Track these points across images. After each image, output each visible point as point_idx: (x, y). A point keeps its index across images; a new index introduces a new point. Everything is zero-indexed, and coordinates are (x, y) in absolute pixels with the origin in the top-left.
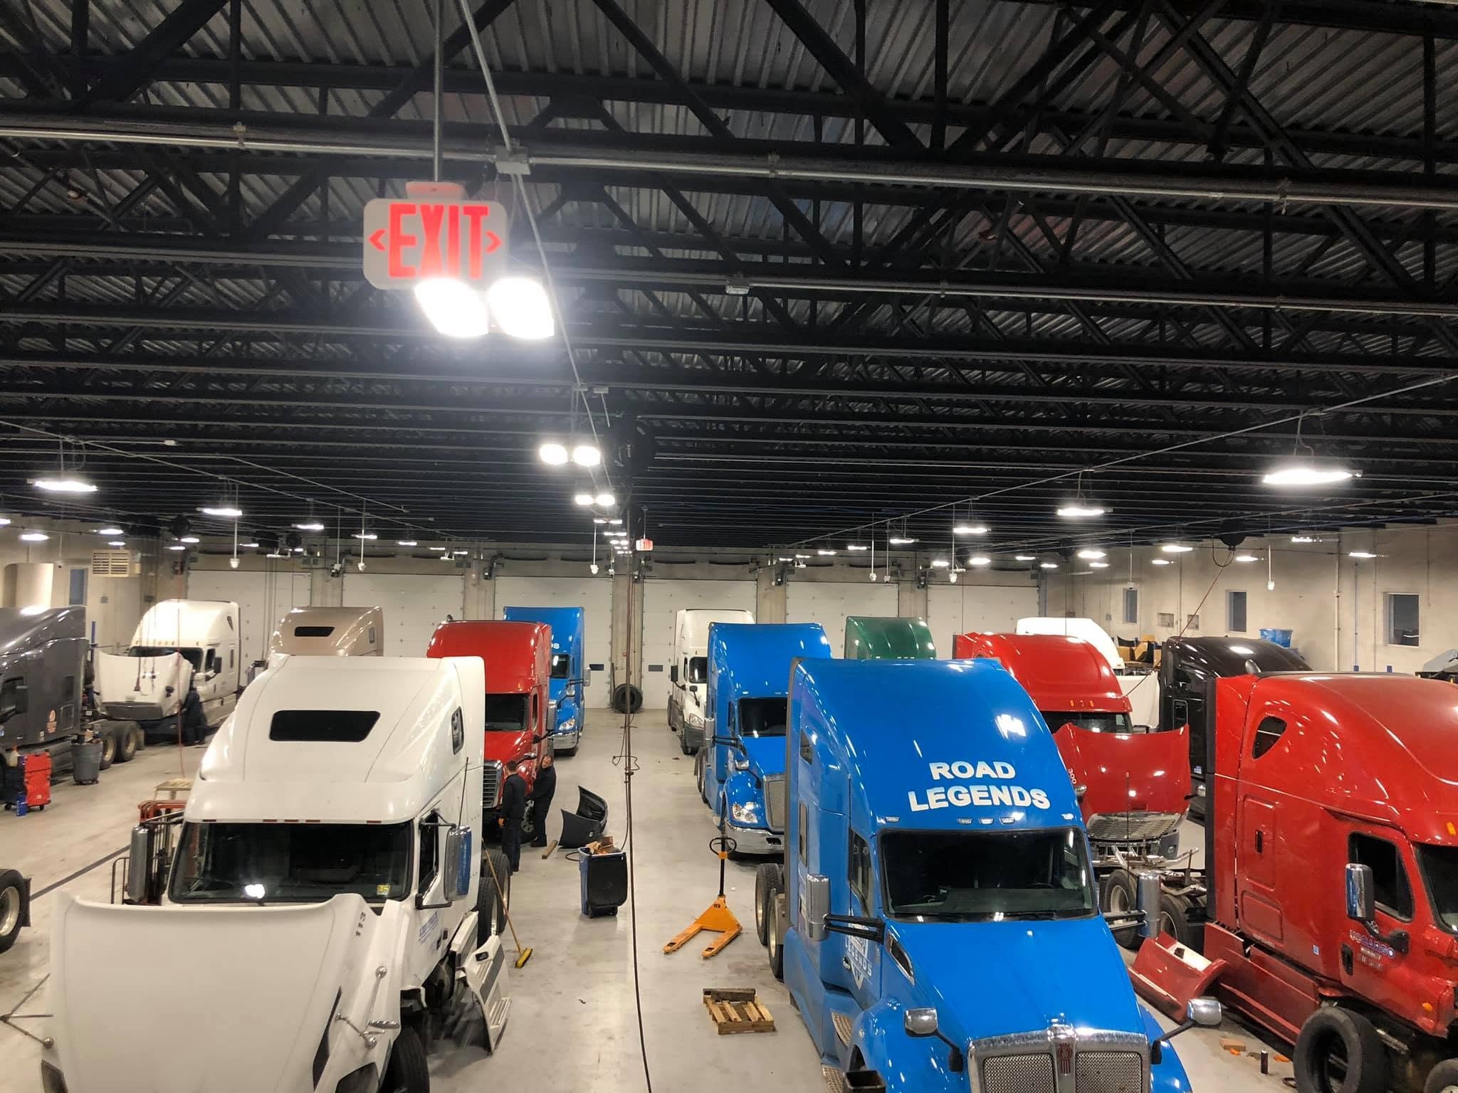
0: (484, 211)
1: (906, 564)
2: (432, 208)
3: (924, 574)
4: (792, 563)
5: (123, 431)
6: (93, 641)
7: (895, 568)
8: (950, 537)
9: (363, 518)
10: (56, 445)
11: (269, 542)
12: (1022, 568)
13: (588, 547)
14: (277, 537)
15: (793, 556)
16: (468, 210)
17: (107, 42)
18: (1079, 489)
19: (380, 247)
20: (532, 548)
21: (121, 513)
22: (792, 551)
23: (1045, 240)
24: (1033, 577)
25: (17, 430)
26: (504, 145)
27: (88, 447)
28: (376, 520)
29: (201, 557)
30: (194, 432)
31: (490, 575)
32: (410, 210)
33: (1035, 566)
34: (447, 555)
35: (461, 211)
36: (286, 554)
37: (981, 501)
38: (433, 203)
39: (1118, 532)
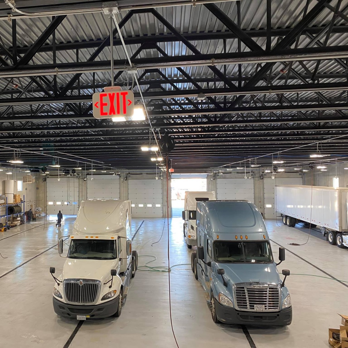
0: (126, 93)
1: (256, 172)
2: (112, 94)
3: (262, 175)
4: (218, 173)
5: (29, 147)
6: (24, 200)
7: (252, 173)
8: (271, 163)
9: (92, 165)
10: (13, 151)
11: (67, 172)
12: (297, 172)
13: (154, 170)
14: (69, 171)
15: (218, 171)
16: (122, 94)
17: (21, 44)
18: (318, 148)
19: (97, 107)
20: (138, 171)
21: (30, 166)
22: (218, 169)
23: (303, 69)
24: (300, 174)
25: (3, 148)
26: (130, 65)
27: (21, 151)
28: (95, 165)
29: (50, 177)
30: (47, 146)
31: (126, 179)
32: (105, 95)
33: (301, 171)
34: (114, 174)
35: (120, 94)
36: (72, 175)
37: (282, 152)
38: (112, 93)
39: (331, 160)
